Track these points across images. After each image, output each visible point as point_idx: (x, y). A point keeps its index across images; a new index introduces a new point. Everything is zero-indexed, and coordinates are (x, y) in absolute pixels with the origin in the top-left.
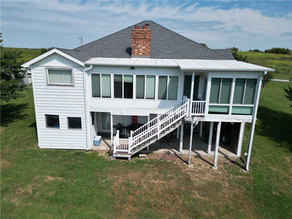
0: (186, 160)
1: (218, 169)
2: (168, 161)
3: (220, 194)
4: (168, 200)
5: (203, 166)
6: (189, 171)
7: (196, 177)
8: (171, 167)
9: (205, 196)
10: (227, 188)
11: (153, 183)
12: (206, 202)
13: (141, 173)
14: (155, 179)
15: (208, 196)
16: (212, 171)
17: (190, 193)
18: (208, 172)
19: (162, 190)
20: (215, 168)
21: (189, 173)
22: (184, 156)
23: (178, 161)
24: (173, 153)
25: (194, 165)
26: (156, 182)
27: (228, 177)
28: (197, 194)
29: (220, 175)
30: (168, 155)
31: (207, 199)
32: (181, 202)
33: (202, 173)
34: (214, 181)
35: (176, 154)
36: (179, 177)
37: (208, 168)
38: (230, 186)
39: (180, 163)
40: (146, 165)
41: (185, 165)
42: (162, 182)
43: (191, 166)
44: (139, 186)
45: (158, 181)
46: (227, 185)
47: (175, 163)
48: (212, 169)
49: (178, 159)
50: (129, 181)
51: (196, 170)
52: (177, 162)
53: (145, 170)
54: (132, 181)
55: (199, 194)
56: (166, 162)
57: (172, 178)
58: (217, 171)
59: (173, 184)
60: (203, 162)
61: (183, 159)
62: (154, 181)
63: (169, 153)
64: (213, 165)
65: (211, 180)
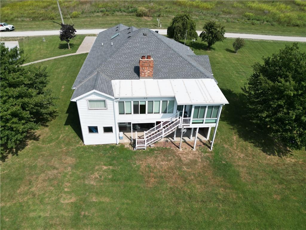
0: (177, 146)
1: (196, 150)
2: (168, 147)
3: (197, 167)
4: (171, 173)
5: (188, 149)
6: (180, 154)
7: (184, 157)
8: (170, 152)
9: (189, 168)
10: (200, 162)
11: (162, 164)
12: (189, 172)
13: (154, 158)
14: (163, 162)
15: (190, 169)
16: (193, 152)
17: (182, 168)
18: (190, 153)
19: (167, 168)
20: (194, 150)
21: (180, 155)
22: (176, 142)
23: (174, 146)
24: (170, 141)
25: (182, 149)
26: (164, 163)
27: (201, 155)
28: (185, 168)
29: (197, 154)
30: (167, 143)
31: (190, 170)
32: (177, 173)
33: (187, 154)
34: (194, 159)
35: (171, 142)
36: (175, 158)
37: (190, 150)
38: (202, 161)
39: (175, 148)
40: (156, 152)
41: (177, 150)
42: (167, 163)
43: (181, 150)
44: (155, 167)
45: (164, 162)
46: (200, 160)
47: (172, 148)
48: (192, 151)
49: (173, 145)
50: (149, 164)
51: (184, 152)
52: (173, 148)
53: (156, 156)
54: (151, 164)
55: (186, 168)
56: (167, 148)
57: (171, 159)
58: (195, 151)
59: (172, 163)
60: (188, 145)
61: (176, 145)
62: (162, 163)
63: (167, 141)
64: (193, 148)
65: (192, 159)
